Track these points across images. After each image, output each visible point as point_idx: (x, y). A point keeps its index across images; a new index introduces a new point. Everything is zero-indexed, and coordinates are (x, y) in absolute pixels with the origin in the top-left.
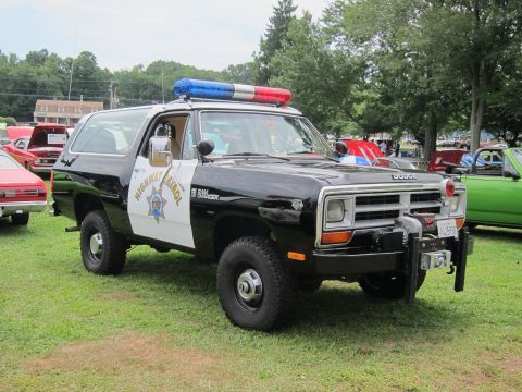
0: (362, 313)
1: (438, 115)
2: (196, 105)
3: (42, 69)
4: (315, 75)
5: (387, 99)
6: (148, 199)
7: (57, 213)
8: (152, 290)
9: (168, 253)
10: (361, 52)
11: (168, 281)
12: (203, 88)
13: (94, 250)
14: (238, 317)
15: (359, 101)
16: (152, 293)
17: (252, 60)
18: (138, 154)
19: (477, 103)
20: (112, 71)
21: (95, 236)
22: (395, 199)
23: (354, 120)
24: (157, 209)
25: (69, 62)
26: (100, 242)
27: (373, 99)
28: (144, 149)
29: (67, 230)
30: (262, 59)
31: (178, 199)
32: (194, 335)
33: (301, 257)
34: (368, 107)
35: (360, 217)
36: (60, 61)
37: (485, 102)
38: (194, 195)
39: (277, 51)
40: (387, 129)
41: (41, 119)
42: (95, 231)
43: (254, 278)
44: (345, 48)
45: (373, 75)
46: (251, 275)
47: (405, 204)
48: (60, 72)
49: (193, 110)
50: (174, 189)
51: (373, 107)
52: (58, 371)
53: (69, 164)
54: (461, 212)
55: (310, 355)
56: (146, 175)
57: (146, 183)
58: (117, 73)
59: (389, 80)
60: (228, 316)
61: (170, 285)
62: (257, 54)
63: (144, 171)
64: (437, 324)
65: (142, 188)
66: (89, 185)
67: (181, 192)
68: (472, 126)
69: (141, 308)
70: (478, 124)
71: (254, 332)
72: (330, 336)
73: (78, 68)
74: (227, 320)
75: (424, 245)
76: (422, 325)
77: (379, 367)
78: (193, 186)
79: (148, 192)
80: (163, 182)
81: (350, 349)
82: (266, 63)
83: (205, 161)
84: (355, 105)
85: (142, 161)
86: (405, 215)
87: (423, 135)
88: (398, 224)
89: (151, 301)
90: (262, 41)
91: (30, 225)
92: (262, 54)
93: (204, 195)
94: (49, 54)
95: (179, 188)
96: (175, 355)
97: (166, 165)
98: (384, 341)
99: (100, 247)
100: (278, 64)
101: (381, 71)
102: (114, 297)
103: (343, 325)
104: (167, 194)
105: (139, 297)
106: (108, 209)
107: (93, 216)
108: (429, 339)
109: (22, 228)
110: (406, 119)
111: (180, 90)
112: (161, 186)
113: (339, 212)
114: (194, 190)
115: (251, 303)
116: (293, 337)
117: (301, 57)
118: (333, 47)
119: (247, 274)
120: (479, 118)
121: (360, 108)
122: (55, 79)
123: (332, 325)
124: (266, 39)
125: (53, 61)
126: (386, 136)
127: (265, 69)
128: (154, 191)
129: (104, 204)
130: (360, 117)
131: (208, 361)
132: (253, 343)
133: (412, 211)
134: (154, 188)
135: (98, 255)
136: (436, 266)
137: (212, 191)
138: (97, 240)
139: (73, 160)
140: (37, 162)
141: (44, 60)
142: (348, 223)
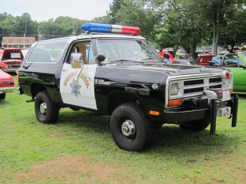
0: (183, 139)
1: (197, 39)
2: (94, 36)
3: (4, 22)
4: (138, 21)
5: (172, 32)
6: (71, 85)
7: (22, 93)
8: (74, 131)
9: (78, 111)
10: (159, 9)
11: (81, 126)
12: (96, 27)
13: (42, 111)
14: (122, 144)
15: (158, 33)
16: (75, 133)
17: (106, 15)
18: (64, 62)
19: (216, 32)
20: (38, 22)
21: (42, 104)
22: (201, 82)
23: (156, 42)
24: (76, 90)
25: (18, 18)
26: (45, 107)
27: (165, 32)
28: (68, 59)
29: (27, 102)
30: (111, 14)
31: (87, 85)
32: (101, 156)
33: (157, 113)
34: (163, 36)
35: (186, 91)
36: (13, 18)
37: (219, 32)
38: (96, 83)
39: (119, 10)
40: (172, 46)
41: (5, 46)
42: (42, 102)
43: (131, 124)
44: (151, 8)
45: (165, 21)
46: (129, 123)
47: (206, 84)
48: (13, 23)
49: (93, 38)
50: (85, 80)
51: (165, 36)
52: (34, 179)
53: (27, 68)
54: (231, 87)
55: (164, 164)
56: (69, 73)
57: (69, 76)
58: (41, 23)
59: (173, 22)
60: (117, 144)
61: (83, 128)
62: (108, 12)
63: (68, 70)
64: (222, 143)
65: (67, 80)
66: (36, 78)
67: (89, 80)
68: (214, 43)
69: (71, 141)
70: (217, 42)
71: (132, 152)
72: (171, 152)
73: (22, 21)
74: (116, 146)
75: (218, 105)
76: (215, 145)
77: (201, 169)
78: (95, 78)
79: (71, 81)
80: (79, 76)
81: (184, 160)
82: (113, 16)
83: (101, 65)
84: (156, 35)
85: (66, 66)
86: (207, 89)
87: (189, 48)
88: (204, 94)
89: (75, 137)
90: (111, 6)
91: (6, 99)
92: (111, 12)
93: (102, 82)
94: (8, 15)
95: (88, 79)
96: (94, 167)
97: (80, 68)
98: (199, 154)
99: (45, 110)
100: (120, 16)
101: (169, 18)
102: (56, 136)
103: (176, 146)
104: (81, 82)
105: (68, 135)
106: (49, 90)
107: (41, 94)
108: (221, 151)
109: (3, 101)
110: (181, 41)
111: (85, 29)
112: (78, 78)
113: (176, 90)
114: (97, 80)
115: (129, 137)
116: (153, 154)
117: (130, 12)
118: (145, 7)
119: (127, 123)
120: (217, 39)
121: (159, 36)
122: (11, 26)
123: (170, 146)
124: (112, 4)
125: (10, 18)
126: (171, 49)
127: (112, 19)
128: (74, 81)
129: (46, 87)
130: (159, 41)
131: (112, 170)
132: (133, 158)
133: (210, 87)
134: (74, 79)
135: (44, 114)
136: (224, 115)
137: (106, 80)
138: (44, 106)
139: (29, 66)
140: (7, 67)
141: (5, 17)
142: (180, 95)
